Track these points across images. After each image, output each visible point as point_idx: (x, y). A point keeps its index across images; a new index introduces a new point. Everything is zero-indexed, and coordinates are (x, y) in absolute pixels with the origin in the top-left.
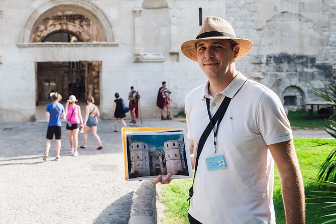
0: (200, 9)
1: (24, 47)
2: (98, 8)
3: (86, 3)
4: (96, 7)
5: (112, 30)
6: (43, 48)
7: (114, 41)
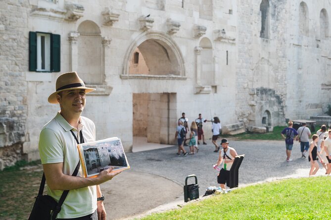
0: (227, 51)
1: (126, 78)
2: (176, 45)
3: (168, 39)
4: (174, 43)
5: (184, 66)
6: (139, 80)
7: (185, 75)
